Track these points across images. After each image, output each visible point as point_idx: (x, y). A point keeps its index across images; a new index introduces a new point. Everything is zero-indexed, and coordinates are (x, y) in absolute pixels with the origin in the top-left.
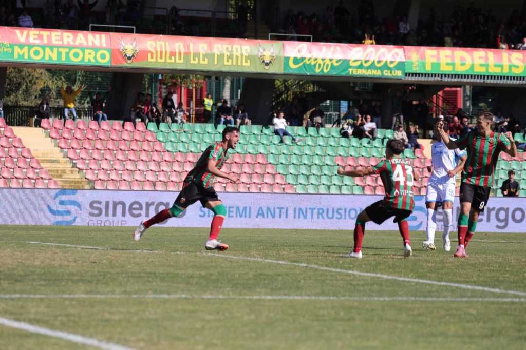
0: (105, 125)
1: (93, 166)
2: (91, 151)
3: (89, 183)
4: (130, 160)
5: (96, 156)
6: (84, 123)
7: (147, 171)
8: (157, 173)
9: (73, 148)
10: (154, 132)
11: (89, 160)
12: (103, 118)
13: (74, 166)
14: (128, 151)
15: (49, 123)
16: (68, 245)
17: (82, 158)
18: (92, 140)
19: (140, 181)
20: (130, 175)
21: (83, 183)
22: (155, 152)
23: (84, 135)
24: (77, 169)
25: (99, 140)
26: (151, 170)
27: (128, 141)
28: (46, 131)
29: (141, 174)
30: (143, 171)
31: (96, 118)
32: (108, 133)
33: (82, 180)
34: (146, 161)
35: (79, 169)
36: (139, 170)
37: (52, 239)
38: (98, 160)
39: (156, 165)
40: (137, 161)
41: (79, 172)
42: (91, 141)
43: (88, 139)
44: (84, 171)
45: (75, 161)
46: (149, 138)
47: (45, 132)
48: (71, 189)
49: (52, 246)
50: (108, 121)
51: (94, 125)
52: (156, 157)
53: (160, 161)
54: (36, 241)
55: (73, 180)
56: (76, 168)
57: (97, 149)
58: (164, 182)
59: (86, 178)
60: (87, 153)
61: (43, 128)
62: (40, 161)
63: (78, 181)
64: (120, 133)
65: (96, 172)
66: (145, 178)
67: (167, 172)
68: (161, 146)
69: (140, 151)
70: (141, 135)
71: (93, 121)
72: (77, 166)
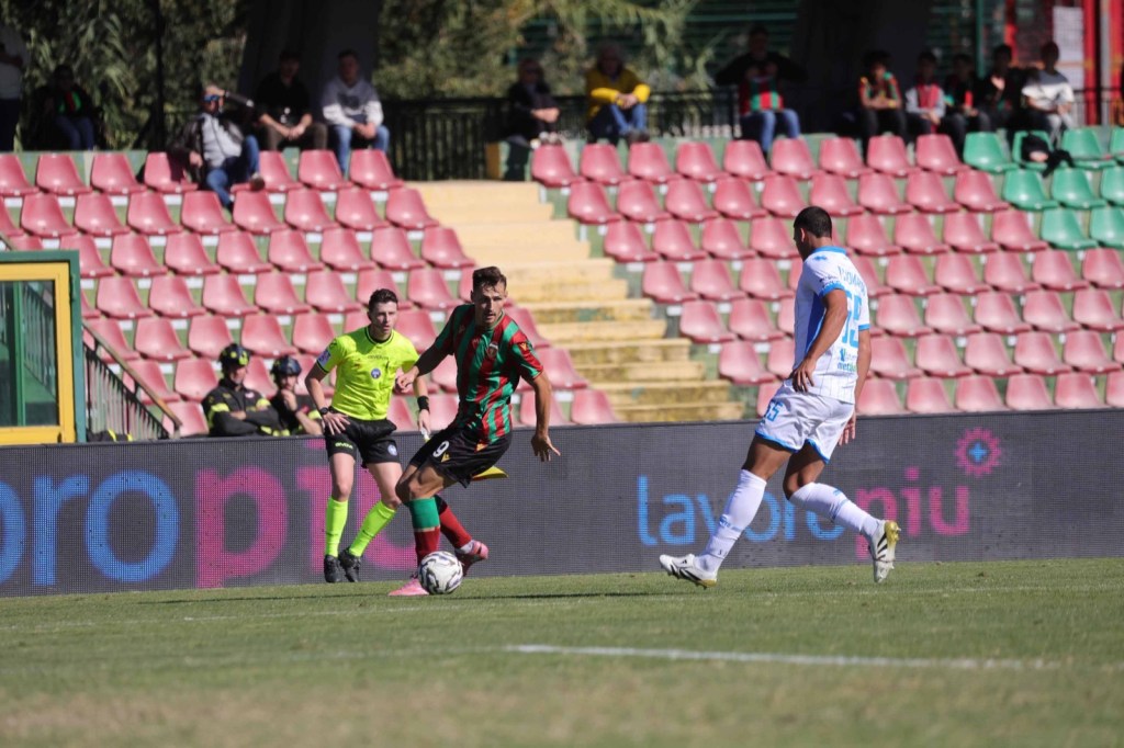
0: (790, 156)
1: (748, 327)
2: (737, 266)
3: (735, 397)
4: (898, 291)
5: (758, 285)
6: (704, 152)
7: (968, 334)
8: (1012, 341)
9: (664, 257)
10: (993, 172)
11: (731, 300)
12: (782, 128)
13: (674, 328)
14: (888, 254)
15: (564, 160)
16: (674, 654)
17: (703, 297)
18: (739, 218)
19: (944, 376)
20: (899, 352)
21: (711, 395)
22: (1001, 255)
23: (707, 201)
24: (686, 342)
25: (769, 220)
26: (987, 329)
27: (885, 213)
28: (554, 192)
29: (945, 347)
30: (954, 335)
31: (752, 130)
32: (802, 188)
33: (707, 384)
34: (963, 294)
35: (694, 339)
36: (937, 331)
37: (604, 630)
38: (768, 300)
39: (1006, 306)
40: (927, 295)
41: (692, 353)
42: (738, 225)
43: (725, 215)
44: (715, 349)
45: (673, 311)
46: (974, 199)
47: (549, 199)
48: (667, 425)
49: (610, 660)
50: (801, 138)
51: (744, 159)
52: (1004, 276)
53: (1020, 288)
54: (546, 640)
55: (672, 385)
56: (683, 335)
57: (761, 254)
58: (1043, 374)
59: (722, 377)
60: (723, 273)
61: (542, 181)
62: (534, 317)
63: (693, 390)
64: (851, 186)
65: (762, 348)
66: (964, 362)
67: (1054, 333)
68: (1023, 226)
69: (937, 253)
70: (936, 186)
71: (742, 144)
72: (687, 328)
